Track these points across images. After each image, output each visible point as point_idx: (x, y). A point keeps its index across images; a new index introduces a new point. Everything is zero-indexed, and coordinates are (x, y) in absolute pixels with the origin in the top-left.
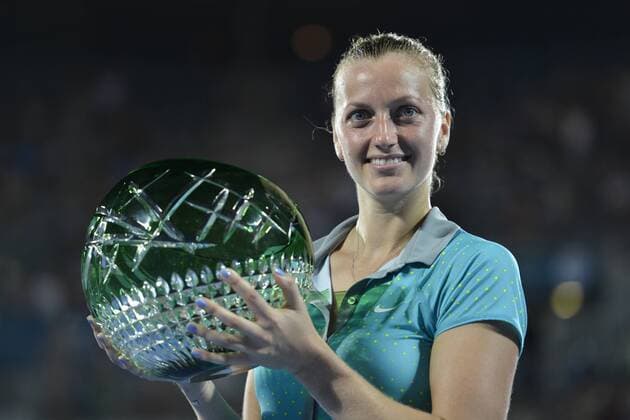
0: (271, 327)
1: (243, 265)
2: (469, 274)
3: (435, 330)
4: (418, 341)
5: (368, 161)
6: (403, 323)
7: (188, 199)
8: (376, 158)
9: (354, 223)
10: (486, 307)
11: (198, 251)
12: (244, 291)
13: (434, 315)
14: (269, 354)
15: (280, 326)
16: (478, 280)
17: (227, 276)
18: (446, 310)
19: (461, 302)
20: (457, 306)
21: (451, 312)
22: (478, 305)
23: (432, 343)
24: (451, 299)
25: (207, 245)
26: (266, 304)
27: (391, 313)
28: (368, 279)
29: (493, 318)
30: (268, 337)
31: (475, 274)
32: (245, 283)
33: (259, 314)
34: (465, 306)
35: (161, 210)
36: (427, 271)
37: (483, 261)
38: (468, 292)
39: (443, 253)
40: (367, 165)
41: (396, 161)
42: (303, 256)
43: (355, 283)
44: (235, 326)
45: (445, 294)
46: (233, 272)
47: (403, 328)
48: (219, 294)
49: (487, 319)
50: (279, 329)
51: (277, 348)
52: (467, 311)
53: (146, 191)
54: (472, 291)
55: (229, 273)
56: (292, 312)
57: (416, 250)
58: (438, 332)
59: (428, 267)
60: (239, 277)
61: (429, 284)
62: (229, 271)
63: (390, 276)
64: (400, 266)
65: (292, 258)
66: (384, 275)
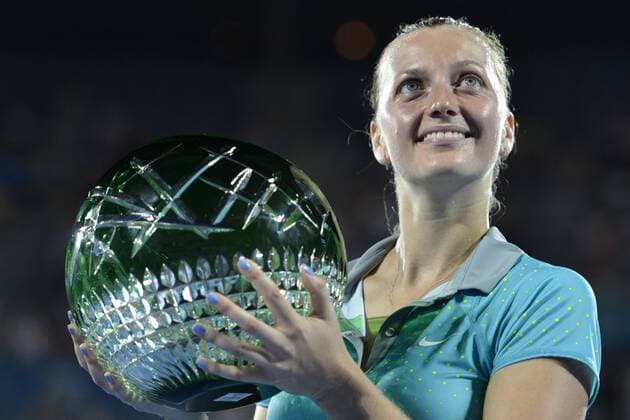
0: (295, 336)
1: (265, 258)
2: (536, 302)
3: (492, 367)
4: (470, 381)
5: (421, 139)
6: (454, 359)
7: (202, 175)
8: (431, 133)
9: (393, 244)
10: (554, 341)
11: (213, 236)
12: (265, 288)
13: (492, 351)
14: (290, 371)
15: (306, 336)
16: (548, 309)
17: (246, 268)
18: (508, 342)
19: (525, 334)
20: (520, 338)
21: (511, 346)
22: (545, 339)
23: (487, 383)
24: (513, 331)
25: (223, 230)
26: (291, 307)
27: (439, 347)
28: (413, 307)
29: (562, 356)
30: (290, 347)
31: (543, 302)
32: (266, 278)
33: (282, 317)
34: (529, 339)
35: (170, 187)
36: (485, 300)
37: (554, 289)
38: (534, 322)
39: (505, 279)
40: (419, 144)
41: (456, 135)
42: (336, 262)
43: (395, 311)
44: (253, 331)
45: (506, 325)
46: (255, 265)
47: (454, 364)
48: (234, 291)
49: (555, 355)
50: (305, 341)
51: (301, 365)
52: (531, 344)
53: (151, 166)
54: (538, 322)
55: (248, 265)
56: (320, 321)
57: (473, 275)
58: (494, 369)
59: (486, 295)
60: (261, 272)
61: (486, 314)
62: (248, 263)
63: (440, 303)
64: (452, 292)
65: (323, 260)
66: (432, 302)
